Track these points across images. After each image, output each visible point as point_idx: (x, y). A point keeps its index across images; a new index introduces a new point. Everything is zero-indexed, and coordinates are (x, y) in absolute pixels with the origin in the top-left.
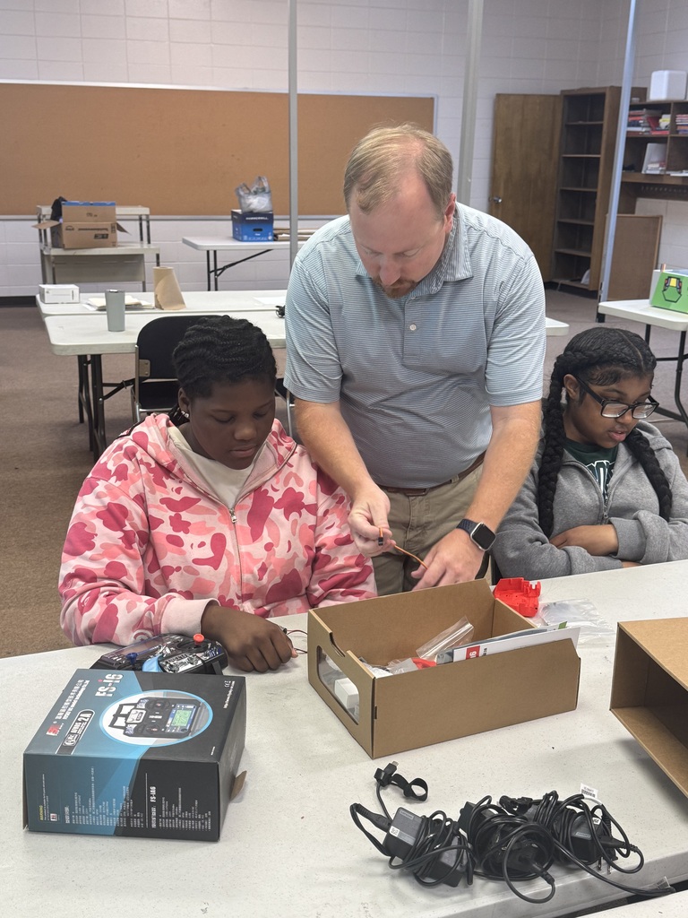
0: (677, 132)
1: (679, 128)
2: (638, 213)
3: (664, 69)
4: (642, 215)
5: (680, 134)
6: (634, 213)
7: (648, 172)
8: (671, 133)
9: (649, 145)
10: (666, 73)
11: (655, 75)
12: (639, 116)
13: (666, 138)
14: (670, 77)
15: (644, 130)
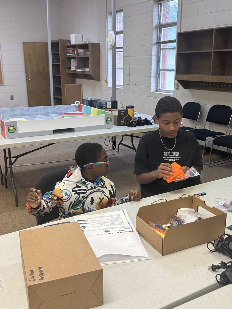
0: (79, 55)
1: (80, 54)
2: (77, 84)
3: (73, 33)
4: (78, 84)
5: (80, 56)
6: (75, 84)
7: (73, 69)
8: (77, 56)
9: (72, 60)
10: (74, 34)
11: (71, 35)
12: (70, 50)
13: (76, 57)
14: (75, 36)
15: (71, 55)
